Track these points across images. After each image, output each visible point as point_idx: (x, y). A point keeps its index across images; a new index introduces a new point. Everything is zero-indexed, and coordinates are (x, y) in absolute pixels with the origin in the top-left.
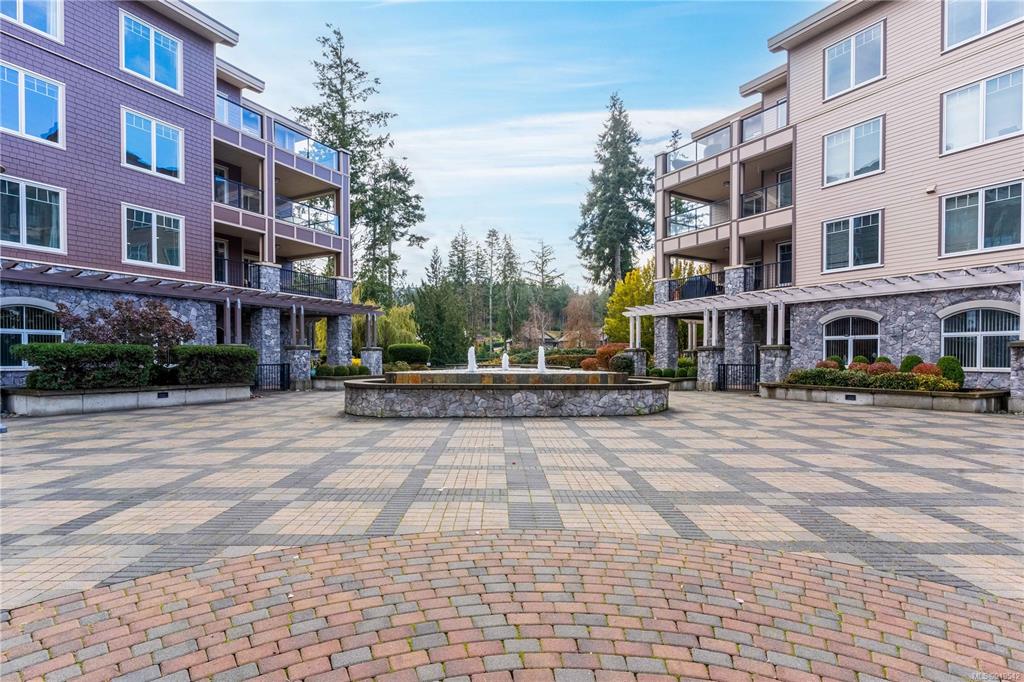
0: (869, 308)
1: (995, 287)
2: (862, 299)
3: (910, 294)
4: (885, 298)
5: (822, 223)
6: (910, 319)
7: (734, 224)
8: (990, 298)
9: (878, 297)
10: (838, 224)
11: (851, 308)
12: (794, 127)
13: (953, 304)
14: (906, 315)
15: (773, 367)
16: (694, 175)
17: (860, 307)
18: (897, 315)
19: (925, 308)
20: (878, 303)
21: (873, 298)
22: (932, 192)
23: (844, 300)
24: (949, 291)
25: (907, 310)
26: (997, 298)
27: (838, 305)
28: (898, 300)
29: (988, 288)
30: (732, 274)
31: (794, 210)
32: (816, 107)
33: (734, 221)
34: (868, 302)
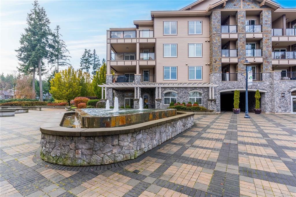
0: (175, 90)
1: (198, 88)
2: (173, 88)
3: (183, 88)
4: (178, 88)
5: (163, 67)
6: (183, 93)
7: (138, 61)
8: (197, 90)
9: (177, 88)
10: (167, 68)
11: (171, 90)
12: (156, 39)
13: (191, 90)
14: (182, 92)
16: (123, 42)
17: (173, 90)
18: (181, 92)
19: (186, 91)
20: (177, 89)
21: (176, 88)
22: (187, 65)
23: (169, 87)
24: (190, 88)
25: (183, 91)
26: (198, 90)
27: (168, 89)
28: (181, 89)
29: (197, 88)
30: (137, 76)
31: (156, 61)
32: (161, 36)
33: (138, 60)
34: (174, 88)
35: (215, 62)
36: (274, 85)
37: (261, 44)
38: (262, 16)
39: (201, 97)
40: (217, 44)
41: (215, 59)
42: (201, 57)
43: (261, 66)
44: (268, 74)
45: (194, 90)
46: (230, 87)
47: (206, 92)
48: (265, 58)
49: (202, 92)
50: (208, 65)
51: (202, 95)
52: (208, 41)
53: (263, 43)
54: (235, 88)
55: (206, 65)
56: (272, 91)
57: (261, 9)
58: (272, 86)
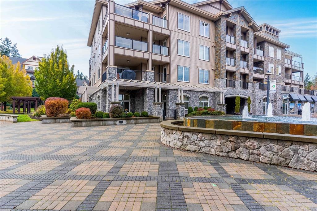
0: (187, 93)
1: (206, 92)
3: (195, 91)
5: (177, 65)
6: (194, 97)
10: (181, 67)
11: (184, 93)
12: (170, 31)
13: (201, 94)
15: (183, 110)
18: (192, 96)
19: (197, 95)
20: (189, 92)
22: (198, 67)
24: (200, 91)
25: (194, 95)
26: (206, 94)
28: (193, 92)
29: (205, 92)
30: (150, 73)
31: (170, 58)
32: (175, 29)
33: (150, 53)
34: (187, 91)
35: (222, 68)
36: (255, 93)
37: (247, 58)
38: (249, 34)
39: (208, 102)
40: (223, 52)
41: (222, 65)
42: (209, 61)
43: (247, 76)
44: (251, 84)
45: (203, 94)
46: (231, 93)
47: (212, 96)
48: (250, 70)
49: (209, 97)
50: (214, 70)
51: (209, 99)
52: (214, 47)
53: (249, 58)
54: (234, 94)
55: (212, 70)
56: (253, 98)
57: (248, 28)
58: (253, 93)
